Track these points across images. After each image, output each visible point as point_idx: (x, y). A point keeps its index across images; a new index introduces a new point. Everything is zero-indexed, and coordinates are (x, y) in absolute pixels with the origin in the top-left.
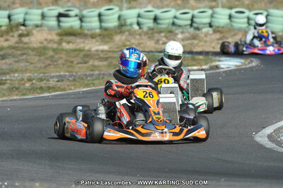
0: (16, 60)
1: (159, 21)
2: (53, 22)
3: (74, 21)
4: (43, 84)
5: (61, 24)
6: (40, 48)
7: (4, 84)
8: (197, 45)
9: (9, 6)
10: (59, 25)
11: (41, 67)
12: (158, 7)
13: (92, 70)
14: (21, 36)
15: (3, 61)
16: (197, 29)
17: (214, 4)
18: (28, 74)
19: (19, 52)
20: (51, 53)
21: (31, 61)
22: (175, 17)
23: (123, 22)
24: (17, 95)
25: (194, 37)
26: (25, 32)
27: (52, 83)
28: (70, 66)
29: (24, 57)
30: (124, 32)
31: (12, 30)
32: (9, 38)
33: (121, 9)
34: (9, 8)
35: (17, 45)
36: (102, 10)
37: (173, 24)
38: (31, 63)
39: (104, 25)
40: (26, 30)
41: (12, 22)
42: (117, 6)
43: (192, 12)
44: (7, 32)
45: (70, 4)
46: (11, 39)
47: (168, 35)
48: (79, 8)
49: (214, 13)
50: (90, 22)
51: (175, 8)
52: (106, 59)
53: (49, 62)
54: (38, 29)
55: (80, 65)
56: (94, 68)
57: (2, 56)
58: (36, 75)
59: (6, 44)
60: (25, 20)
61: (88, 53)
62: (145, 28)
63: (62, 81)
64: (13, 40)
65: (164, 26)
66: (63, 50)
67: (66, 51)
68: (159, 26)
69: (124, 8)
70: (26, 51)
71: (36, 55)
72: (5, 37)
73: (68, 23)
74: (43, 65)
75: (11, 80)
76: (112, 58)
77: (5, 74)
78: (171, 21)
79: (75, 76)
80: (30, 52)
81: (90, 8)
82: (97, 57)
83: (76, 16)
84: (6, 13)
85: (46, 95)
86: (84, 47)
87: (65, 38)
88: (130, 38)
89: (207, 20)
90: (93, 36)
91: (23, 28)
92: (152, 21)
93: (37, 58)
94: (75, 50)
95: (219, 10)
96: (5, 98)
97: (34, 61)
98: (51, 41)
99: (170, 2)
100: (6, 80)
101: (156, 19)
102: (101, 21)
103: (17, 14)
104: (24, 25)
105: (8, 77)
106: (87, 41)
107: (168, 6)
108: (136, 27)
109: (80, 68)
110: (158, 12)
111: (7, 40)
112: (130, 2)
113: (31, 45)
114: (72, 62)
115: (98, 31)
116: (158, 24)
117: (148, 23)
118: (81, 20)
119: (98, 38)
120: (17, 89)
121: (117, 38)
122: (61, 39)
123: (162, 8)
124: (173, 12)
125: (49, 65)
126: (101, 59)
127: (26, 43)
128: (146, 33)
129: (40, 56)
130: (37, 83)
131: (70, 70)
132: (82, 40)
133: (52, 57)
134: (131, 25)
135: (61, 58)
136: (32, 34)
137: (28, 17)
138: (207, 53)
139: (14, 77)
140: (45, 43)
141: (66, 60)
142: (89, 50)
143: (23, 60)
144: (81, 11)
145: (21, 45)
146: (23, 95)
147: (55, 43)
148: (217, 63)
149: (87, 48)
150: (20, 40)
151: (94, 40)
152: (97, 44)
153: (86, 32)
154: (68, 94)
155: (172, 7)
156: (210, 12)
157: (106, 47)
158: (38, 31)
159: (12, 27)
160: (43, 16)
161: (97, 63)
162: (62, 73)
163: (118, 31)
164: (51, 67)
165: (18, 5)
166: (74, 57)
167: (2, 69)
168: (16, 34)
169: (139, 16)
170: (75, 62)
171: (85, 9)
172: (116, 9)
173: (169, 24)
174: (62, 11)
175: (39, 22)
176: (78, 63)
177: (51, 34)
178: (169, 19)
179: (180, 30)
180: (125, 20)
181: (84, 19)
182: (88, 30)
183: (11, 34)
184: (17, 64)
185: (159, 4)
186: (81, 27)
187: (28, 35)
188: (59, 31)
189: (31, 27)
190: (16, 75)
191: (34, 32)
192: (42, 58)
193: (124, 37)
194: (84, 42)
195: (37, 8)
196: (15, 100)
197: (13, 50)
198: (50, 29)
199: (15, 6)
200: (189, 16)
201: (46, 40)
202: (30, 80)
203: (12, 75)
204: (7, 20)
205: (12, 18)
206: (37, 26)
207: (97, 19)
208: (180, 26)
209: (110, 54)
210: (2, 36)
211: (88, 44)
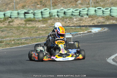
0: (8, 32)
1: (66, 14)
2: (23, 16)
3: (31, 15)
4: (19, 42)
5: (26, 17)
6: (18, 27)
7: (3, 42)
8: (82, 23)
9: (4, 10)
10: (25, 17)
11: (18, 35)
12: (65, 8)
13: (39, 35)
14: (9, 22)
15: (2, 33)
16: (82, 16)
17: (88, 6)
18: (13, 38)
19: (9, 29)
20: (22, 29)
21: (14, 32)
22: (73, 12)
23: (51, 15)
24: (8, 47)
25: (81, 20)
26: (11, 21)
27: (23, 41)
28: (30, 34)
29: (11, 31)
30: (52, 19)
31: (5, 20)
32: (4, 23)
33: (50, 10)
34: (4, 11)
35: (8, 26)
36: (43, 10)
37: (72, 15)
38: (14, 33)
39: (43, 16)
40: (11, 20)
41: (5, 17)
42: (49, 8)
43: (79, 10)
44: (4, 21)
45: (29, 8)
46: (6, 23)
47: (70, 19)
48: (33, 10)
49: (89, 9)
50: (38, 15)
51: (72, 8)
52: (45, 30)
53: (21, 32)
54: (16, 19)
55: (34, 33)
56: (40, 34)
57: (2, 31)
58: (16, 38)
59: (3, 26)
60: (11, 16)
61: (37, 28)
62: (60, 17)
63: (27, 40)
64: (6, 24)
65: (68, 16)
66: (27, 27)
67: (28, 28)
68: (66, 16)
69: (51, 9)
70: (11, 28)
71: (16, 30)
72: (3, 23)
73: (29, 16)
74: (19, 34)
75: (6, 41)
76: (47, 30)
77: (3, 38)
78: (71, 13)
79: (32, 38)
80: (13, 29)
81: (38, 10)
82: (41, 30)
83: (32, 13)
84: (3, 13)
85: (20, 46)
86: (36, 26)
87: (27, 22)
88: (54, 21)
89: (86, 13)
90: (39, 21)
91: (10, 19)
92: (63, 14)
93: (16, 31)
94: (32, 27)
95: (90, 8)
96: (4, 48)
97: (15, 33)
98: (22, 24)
99: (71, 6)
100: (4, 41)
101: (65, 13)
102: (42, 15)
103: (7, 13)
104: (10, 18)
105: (5, 39)
106: (37, 23)
107: (69, 7)
108: (57, 17)
109: (34, 34)
110: (65, 10)
111: (4, 24)
112: (54, 6)
113: (14, 26)
114: (31, 32)
115: (41, 19)
116: (66, 15)
117: (62, 15)
118: (34, 15)
119: (41, 22)
120: (8, 44)
121: (49, 21)
122: (26, 23)
123: (67, 8)
124: (72, 10)
125: (21, 34)
126: (43, 30)
127: (12, 25)
128: (61, 19)
129: (18, 30)
130: (17, 41)
131: (30, 35)
132: (35, 23)
133: (23, 30)
134: (54, 16)
135: (26, 31)
136: (14, 21)
137: (12, 14)
138: (86, 26)
139: (7, 39)
140: (20, 25)
141: (28, 31)
142: (38, 27)
143: (10, 32)
144: (34, 11)
145: (10, 26)
146: (11, 46)
147: (24, 24)
148: (91, 30)
149: (37, 26)
150: (9, 24)
151: (40, 23)
152: (41, 24)
153: (36, 19)
154: (30, 45)
155: (71, 8)
156: (87, 9)
157: (44, 26)
158: (16, 20)
159: (6, 18)
160: (18, 14)
161: (41, 32)
162: (27, 37)
163: (49, 19)
164: (22, 34)
165: (8, 10)
166: (32, 30)
167: (2, 36)
168: (7, 21)
169: (58, 12)
170: (32, 32)
171: (36, 10)
172: (48, 9)
173: (70, 15)
174: (26, 11)
175: (17, 16)
176: (33, 33)
177: (22, 21)
178: (70, 13)
179: (75, 17)
180: (52, 14)
181: (35, 14)
182: (37, 19)
183: (5, 22)
184: (8, 34)
185: (66, 6)
186: (34, 17)
187: (12, 22)
188: (25, 20)
189: (13, 18)
190: (8, 38)
191: (15, 20)
192: (18, 31)
193: (52, 21)
194: (35, 24)
195: (16, 11)
196: (8, 49)
197: (6, 28)
198: (21, 19)
199: (6, 10)
200: (78, 11)
201: (20, 23)
202: (14, 40)
203: (6, 38)
204: (3, 16)
205: (5, 15)
206: (16, 18)
207: (40, 14)
208: (75, 15)
209: (47, 28)
210: (2, 23)
211: (37, 24)
